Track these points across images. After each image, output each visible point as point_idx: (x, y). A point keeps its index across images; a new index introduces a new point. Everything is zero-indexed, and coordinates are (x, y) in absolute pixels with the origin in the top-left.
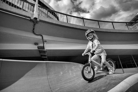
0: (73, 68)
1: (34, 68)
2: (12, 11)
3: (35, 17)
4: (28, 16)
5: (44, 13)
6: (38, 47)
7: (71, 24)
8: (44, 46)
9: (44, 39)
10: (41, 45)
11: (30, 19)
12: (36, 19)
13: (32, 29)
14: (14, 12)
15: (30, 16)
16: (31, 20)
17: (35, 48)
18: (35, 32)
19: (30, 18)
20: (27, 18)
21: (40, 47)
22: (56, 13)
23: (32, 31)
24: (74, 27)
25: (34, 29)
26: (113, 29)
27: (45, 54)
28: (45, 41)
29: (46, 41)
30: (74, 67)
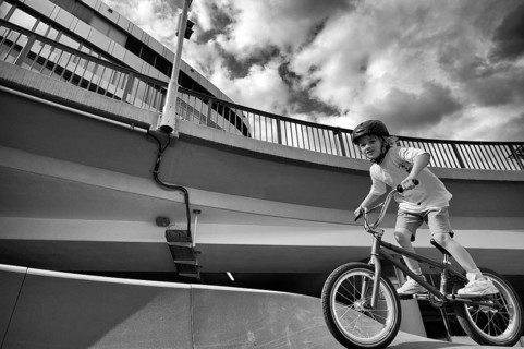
0: (299, 318)
1: (142, 311)
2: (89, 105)
3: (163, 123)
4: (140, 120)
5: (196, 112)
6: (168, 235)
7: (292, 149)
8: (189, 232)
9: (191, 201)
10: (181, 226)
11: (145, 131)
12: (166, 129)
13: (152, 167)
14: (97, 107)
15: (147, 121)
16: (150, 135)
17: (157, 236)
18: (160, 177)
19: (146, 126)
20: (136, 128)
21: (174, 235)
22: (238, 113)
23: (151, 175)
24: (307, 160)
25: (157, 166)
26: (459, 167)
27: (192, 263)
28: (195, 211)
29: (199, 212)
30: (302, 314)
